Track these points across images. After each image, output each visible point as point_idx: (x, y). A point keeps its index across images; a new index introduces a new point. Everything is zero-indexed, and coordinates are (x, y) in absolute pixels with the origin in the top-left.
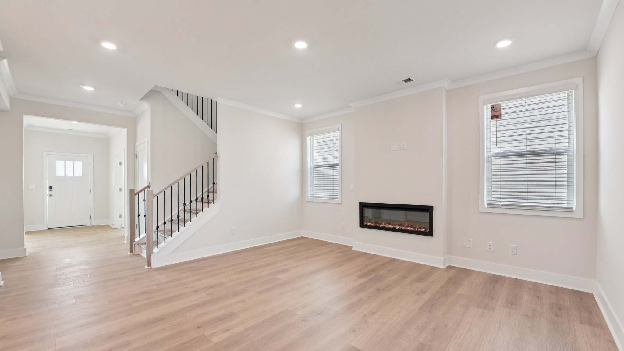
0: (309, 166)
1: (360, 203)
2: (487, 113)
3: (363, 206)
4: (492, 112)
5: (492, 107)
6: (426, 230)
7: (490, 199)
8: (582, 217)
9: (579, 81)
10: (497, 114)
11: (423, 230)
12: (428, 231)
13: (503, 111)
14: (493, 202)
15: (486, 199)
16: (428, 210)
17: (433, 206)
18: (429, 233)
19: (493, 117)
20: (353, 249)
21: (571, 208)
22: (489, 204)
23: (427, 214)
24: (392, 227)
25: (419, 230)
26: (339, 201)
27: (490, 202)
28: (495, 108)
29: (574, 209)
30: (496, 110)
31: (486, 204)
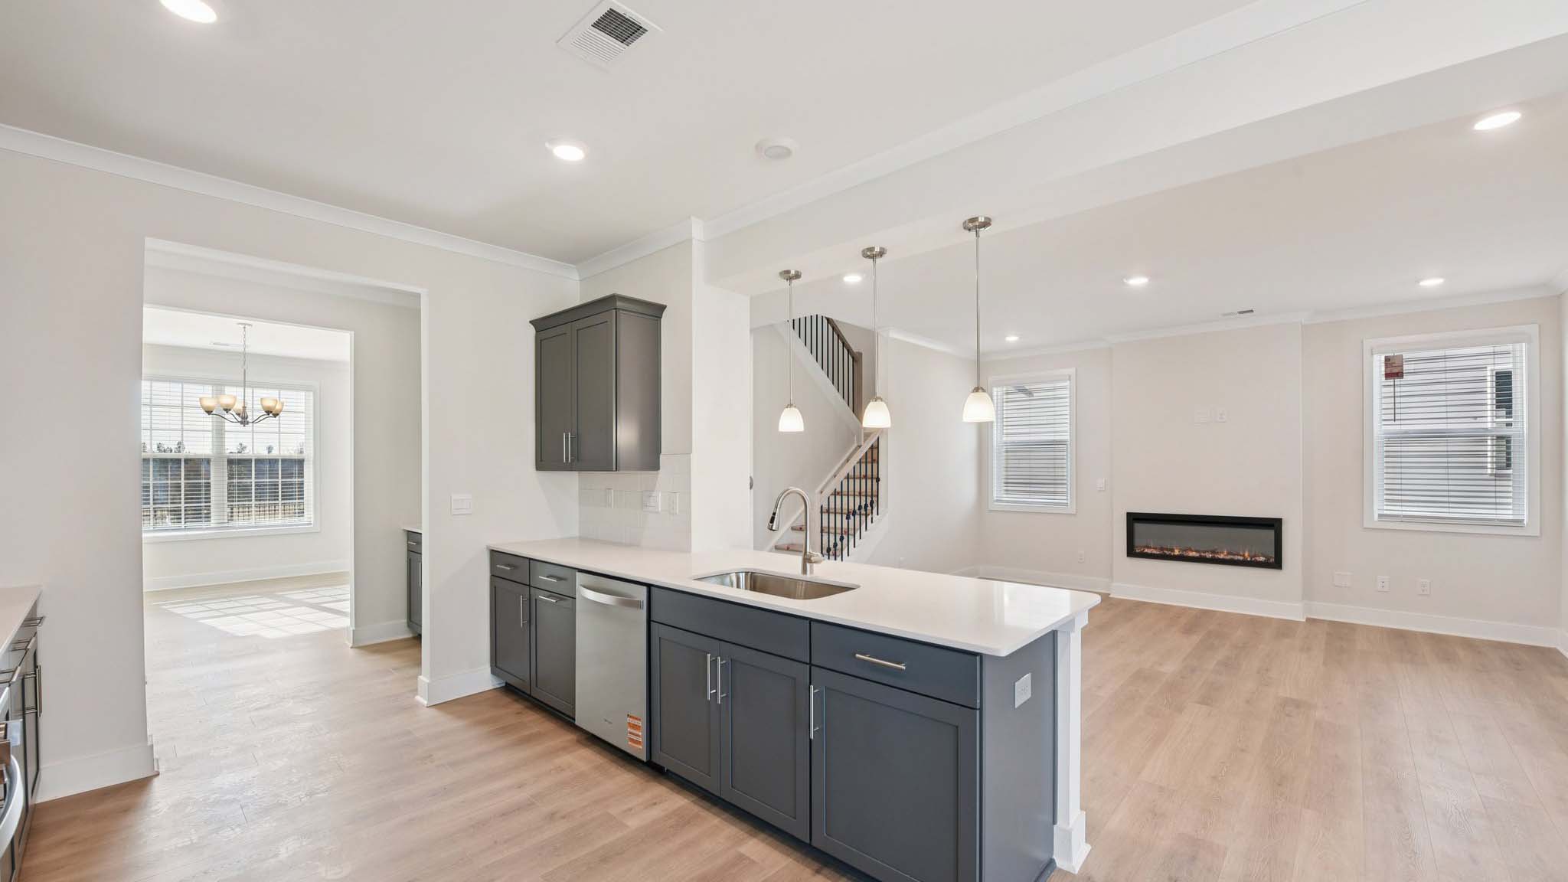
0: (995, 444)
1: (1129, 514)
2: (1379, 368)
3: (1134, 519)
4: (1386, 367)
5: (1387, 359)
6: (1269, 559)
7: (1381, 508)
8: (1538, 534)
9: (1533, 329)
10: (1395, 370)
11: (1262, 559)
12: (1272, 560)
13: (1405, 367)
14: (1385, 512)
15: (1376, 508)
16: (1274, 525)
17: (1281, 519)
18: (1276, 563)
19: (1388, 376)
20: (1111, 596)
21: (1521, 521)
22: (1380, 516)
23: (1271, 533)
24: (1197, 555)
25: (1253, 559)
26: (1072, 509)
27: (1381, 512)
28: (1391, 362)
29: (1525, 522)
30: (1394, 365)
31: (1376, 516)
